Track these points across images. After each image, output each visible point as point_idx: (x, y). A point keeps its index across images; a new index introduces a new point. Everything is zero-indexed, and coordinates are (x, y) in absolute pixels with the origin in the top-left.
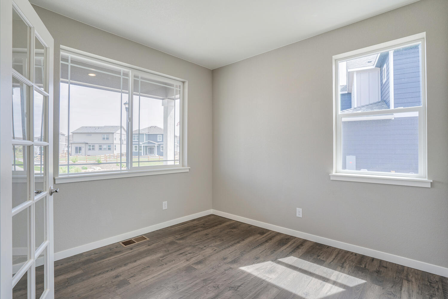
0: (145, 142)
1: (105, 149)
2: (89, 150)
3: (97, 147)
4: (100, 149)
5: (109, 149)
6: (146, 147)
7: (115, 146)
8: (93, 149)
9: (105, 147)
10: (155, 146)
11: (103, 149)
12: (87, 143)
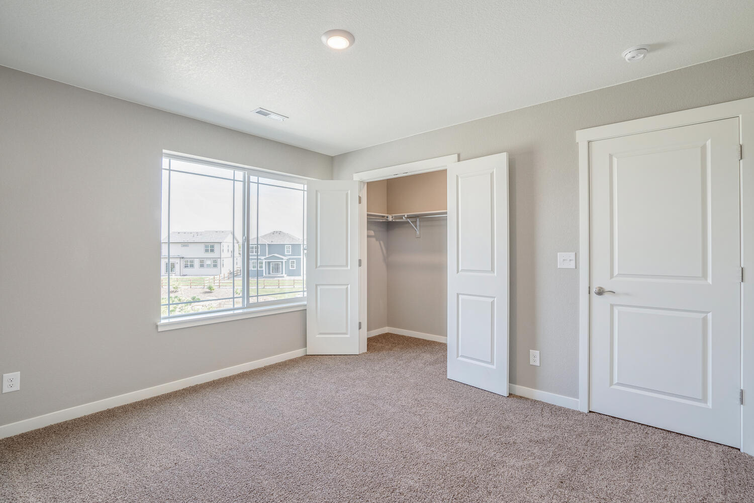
0: (267, 256)
1: (208, 266)
2: (185, 267)
3: (197, 263)
4: (202, 266)
5: (215, 266)
6: (269, 263)
7: (223, 261)
8: (192, 266)
9: (209, 262)
10: (282, 262)
11: (205, 266)
12: (183, 258)
